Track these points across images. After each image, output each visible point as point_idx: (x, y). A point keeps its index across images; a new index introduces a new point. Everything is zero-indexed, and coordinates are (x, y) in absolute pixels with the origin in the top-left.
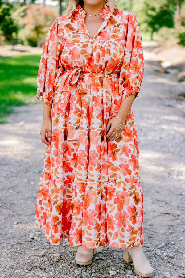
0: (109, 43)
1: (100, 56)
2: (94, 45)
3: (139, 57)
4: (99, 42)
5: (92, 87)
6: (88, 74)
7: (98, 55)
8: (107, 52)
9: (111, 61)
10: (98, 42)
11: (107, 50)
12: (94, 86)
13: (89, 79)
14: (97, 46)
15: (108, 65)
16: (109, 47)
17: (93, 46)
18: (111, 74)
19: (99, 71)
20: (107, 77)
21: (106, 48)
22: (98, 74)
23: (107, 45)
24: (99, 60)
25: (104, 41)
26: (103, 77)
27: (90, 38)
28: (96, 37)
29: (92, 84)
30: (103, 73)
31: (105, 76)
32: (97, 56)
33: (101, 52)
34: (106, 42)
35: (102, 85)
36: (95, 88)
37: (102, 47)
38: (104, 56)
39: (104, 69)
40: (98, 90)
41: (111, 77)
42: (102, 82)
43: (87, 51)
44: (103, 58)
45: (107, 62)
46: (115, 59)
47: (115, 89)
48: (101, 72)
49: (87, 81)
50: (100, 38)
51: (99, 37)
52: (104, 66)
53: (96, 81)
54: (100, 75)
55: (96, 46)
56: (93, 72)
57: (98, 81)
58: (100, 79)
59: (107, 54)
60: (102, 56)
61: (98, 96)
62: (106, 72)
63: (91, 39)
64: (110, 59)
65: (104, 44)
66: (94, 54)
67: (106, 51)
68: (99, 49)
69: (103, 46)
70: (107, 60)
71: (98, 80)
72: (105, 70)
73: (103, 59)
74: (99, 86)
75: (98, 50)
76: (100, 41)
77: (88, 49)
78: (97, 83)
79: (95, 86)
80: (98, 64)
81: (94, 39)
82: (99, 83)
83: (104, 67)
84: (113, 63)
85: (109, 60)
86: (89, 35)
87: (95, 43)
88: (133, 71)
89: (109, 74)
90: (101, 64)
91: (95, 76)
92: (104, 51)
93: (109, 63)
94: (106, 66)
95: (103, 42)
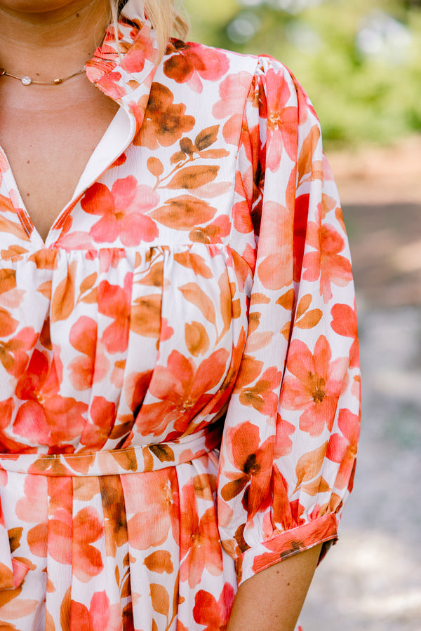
0: (157, 259)
1: (101, 349)
2: (59, 276)
3: (336, 326)
4: (91, 255)
5: (58, 542)
6: (26, 461)
7: (88, 342)
8: (142, 319)
9: (173, 371)
10: (79, 255)
11: (144, 303)
12: (71, 536)
13: (31, 489)
14: (78, 282)
15: (150, 399)
16: (158, 283)
17: (50, 282)
18: (170, 445)
19: (95, 440)
20: (148, 469)
21: (139, 291)
22: (91, 460)
23: (141, 272)
24: (92, 371)
25: (117, 244)
26: (121, 470)
27: (27, 231)
28: (65, 222)
29: (55, 522)
30: (119, 446)
31: (132, 465)
32: (77, 345)
33: (104, 322)
34: (131, 251)
35: (120, 524)
36: (77, 548)
37: (107, 289)
38: (121, 343)
39: (128, 425)
40: (95, 561)
41: (172, 459)
42: (117, 509)
43: (15, 314)
44: (118, 356)
45: (143, 383)
46: (197, 361)
47: (196, 530)
48: (111, 443)
49: (20, 503)
50: (94, 228)
51: (85, 222)
52: (124, 410)
53: (78, 506)
54: (104, 462)
55: (69, 280)
56: (55, 450)
57: (91, 503)
58: (104, 491)
59: (146, 331)
60: (111, 348)
61: (100, 600)
62: (140, 442)
63: (35, 235)
64: (163, 362)
65: (123, 266)
66: (61, 334)
67: (135, 310)
68: (87, 300)
69: (117, 278)
70: (143, 368)
71: (90, 498)
72: (135, 428)
73: (121, 364)
74: (100, 531)
75: (86, 310)
76: (98, 246)
77: (15, 304)
78: (85, 518)
79: (78, 535)
80: (87, 397)
81: (53, 236)
82: (102, 516)
83: (130, 412)
84: (186, 385)
85: (161, 369)
86: (22, 206)
87: (63, 259)
88: (300, 412)
89: (159, 450)
90: (110, 398)
91: (71, 470)
92: (122, 316)
93: (162, 382)
94: (137, 407)
95: (115, 256)
